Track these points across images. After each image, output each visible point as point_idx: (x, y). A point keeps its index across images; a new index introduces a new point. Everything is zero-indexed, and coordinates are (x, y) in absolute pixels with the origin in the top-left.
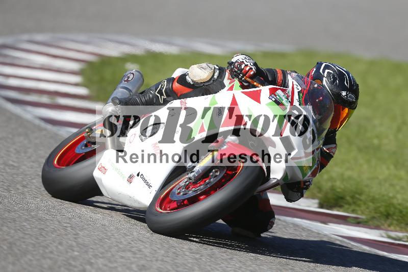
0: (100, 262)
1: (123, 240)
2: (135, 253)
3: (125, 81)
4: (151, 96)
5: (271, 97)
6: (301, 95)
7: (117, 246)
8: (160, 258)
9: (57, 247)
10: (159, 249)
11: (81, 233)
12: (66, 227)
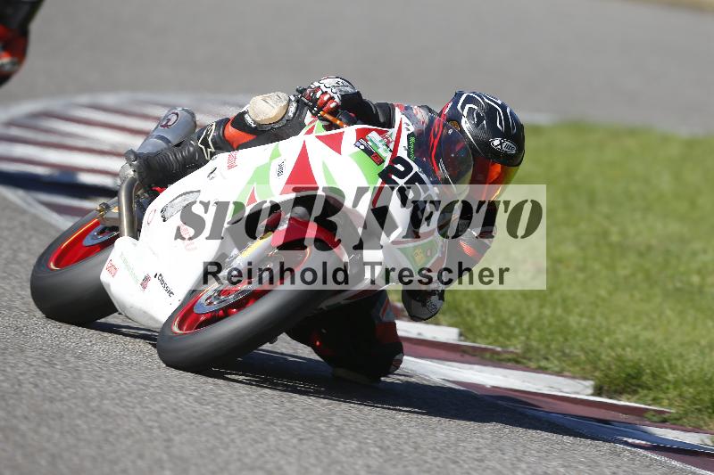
1: (250, 450)
3: (162, 126)
4: (191, 149)
5: (358, 144)
6: (413, 139)
7: (239, 460)
9: (134, 462)
10: (314, 465)
11: (177, 438)
12: (151, 427)
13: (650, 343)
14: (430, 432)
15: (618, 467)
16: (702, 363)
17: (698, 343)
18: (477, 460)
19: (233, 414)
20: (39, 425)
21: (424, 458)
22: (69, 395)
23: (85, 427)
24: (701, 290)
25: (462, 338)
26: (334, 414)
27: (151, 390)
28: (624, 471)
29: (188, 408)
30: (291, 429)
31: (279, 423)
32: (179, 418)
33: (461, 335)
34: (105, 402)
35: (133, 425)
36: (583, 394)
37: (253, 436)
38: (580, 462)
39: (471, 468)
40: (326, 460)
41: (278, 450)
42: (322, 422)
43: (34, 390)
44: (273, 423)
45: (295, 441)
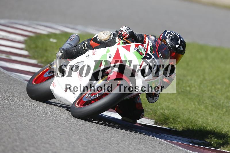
0: (31, 149)
1: (44, 137)
2: (51, 145)
3: (69, 40)
5: (135, 49)
6: (152, 48)
7: (41, 140)
8: (65, 148)
9: (7, 139)
10: (65, 143)
11: (21, 132)
12: (13, 128)
13: (173, 108)
14: (102, 134)
15: (162, 148)
16: (190, 116)
17: (188, 109)
18: (117, 144)
19: (39, 125)
21: (100, 142)
24: (190, 92)
26: (72, 127)
27: (13, 116)
28: (164, 150)
29: (25, 123)
30: (58, 131)
31: (54, 129)
32: (22, 126)
36: (151, 124)
37: (45, 132)
38: (150, 146)
39: (115, 146)
40: (69, 142)
41: (54, 137)
42: (68, 129)
44: (52, 129)
45: (59, 135)
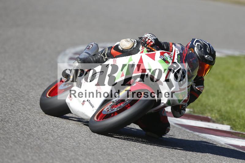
20: (86, 158)
22: (96, 147)
23: (102, 159)
25: (232, 129)
33: (231, 128)
34: (109, 150)
35: (118, 158)
43: (84, 146)
